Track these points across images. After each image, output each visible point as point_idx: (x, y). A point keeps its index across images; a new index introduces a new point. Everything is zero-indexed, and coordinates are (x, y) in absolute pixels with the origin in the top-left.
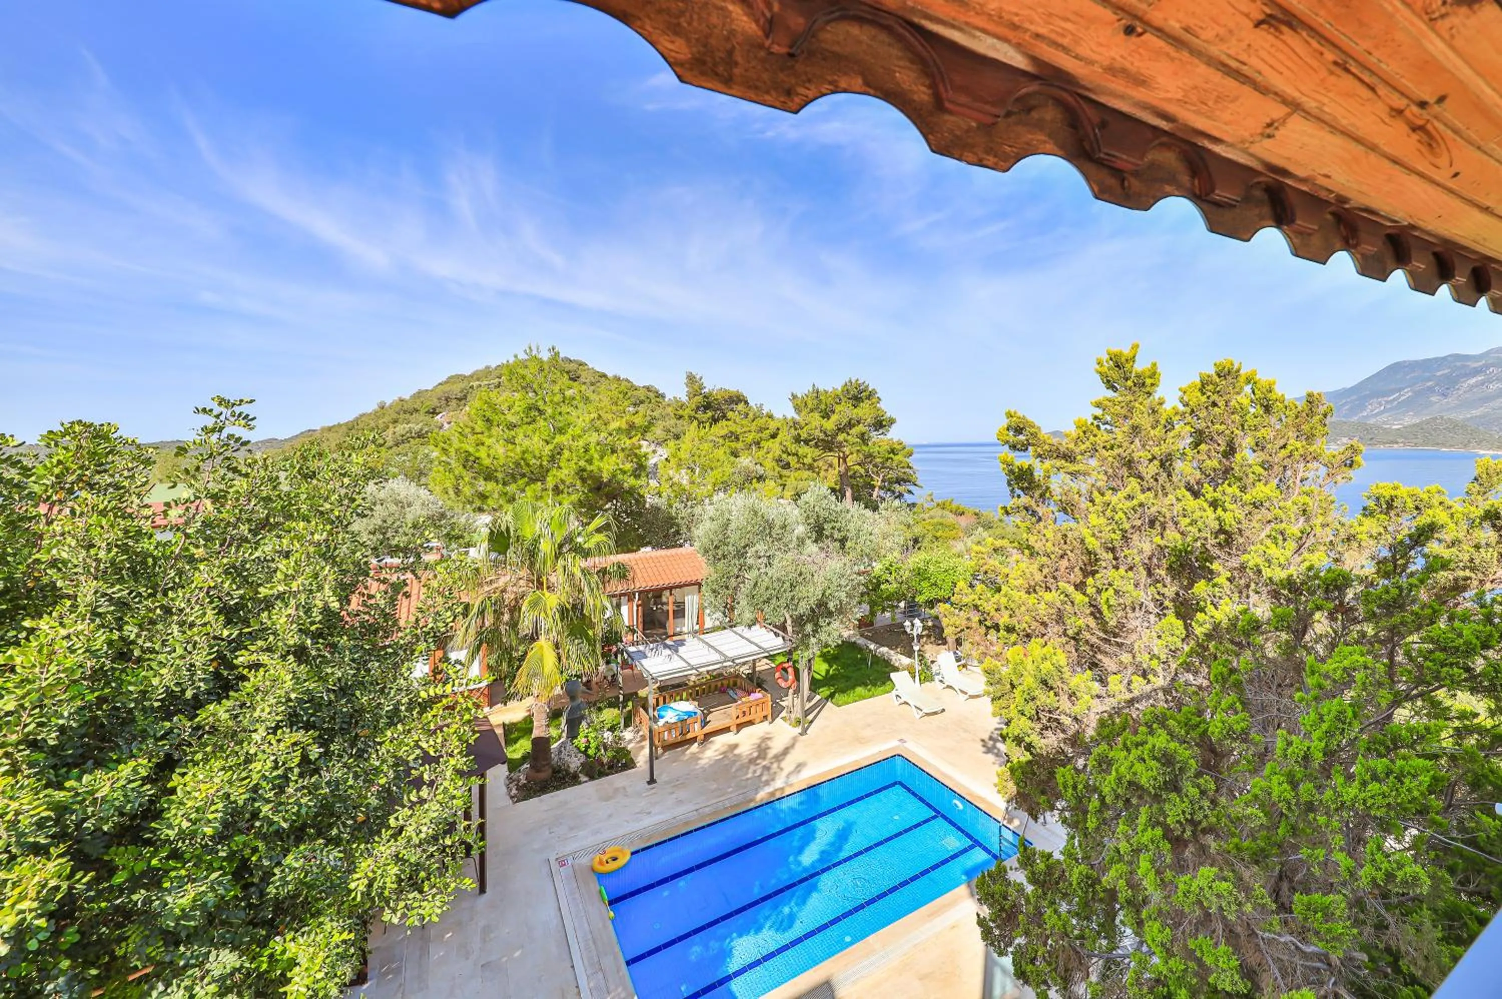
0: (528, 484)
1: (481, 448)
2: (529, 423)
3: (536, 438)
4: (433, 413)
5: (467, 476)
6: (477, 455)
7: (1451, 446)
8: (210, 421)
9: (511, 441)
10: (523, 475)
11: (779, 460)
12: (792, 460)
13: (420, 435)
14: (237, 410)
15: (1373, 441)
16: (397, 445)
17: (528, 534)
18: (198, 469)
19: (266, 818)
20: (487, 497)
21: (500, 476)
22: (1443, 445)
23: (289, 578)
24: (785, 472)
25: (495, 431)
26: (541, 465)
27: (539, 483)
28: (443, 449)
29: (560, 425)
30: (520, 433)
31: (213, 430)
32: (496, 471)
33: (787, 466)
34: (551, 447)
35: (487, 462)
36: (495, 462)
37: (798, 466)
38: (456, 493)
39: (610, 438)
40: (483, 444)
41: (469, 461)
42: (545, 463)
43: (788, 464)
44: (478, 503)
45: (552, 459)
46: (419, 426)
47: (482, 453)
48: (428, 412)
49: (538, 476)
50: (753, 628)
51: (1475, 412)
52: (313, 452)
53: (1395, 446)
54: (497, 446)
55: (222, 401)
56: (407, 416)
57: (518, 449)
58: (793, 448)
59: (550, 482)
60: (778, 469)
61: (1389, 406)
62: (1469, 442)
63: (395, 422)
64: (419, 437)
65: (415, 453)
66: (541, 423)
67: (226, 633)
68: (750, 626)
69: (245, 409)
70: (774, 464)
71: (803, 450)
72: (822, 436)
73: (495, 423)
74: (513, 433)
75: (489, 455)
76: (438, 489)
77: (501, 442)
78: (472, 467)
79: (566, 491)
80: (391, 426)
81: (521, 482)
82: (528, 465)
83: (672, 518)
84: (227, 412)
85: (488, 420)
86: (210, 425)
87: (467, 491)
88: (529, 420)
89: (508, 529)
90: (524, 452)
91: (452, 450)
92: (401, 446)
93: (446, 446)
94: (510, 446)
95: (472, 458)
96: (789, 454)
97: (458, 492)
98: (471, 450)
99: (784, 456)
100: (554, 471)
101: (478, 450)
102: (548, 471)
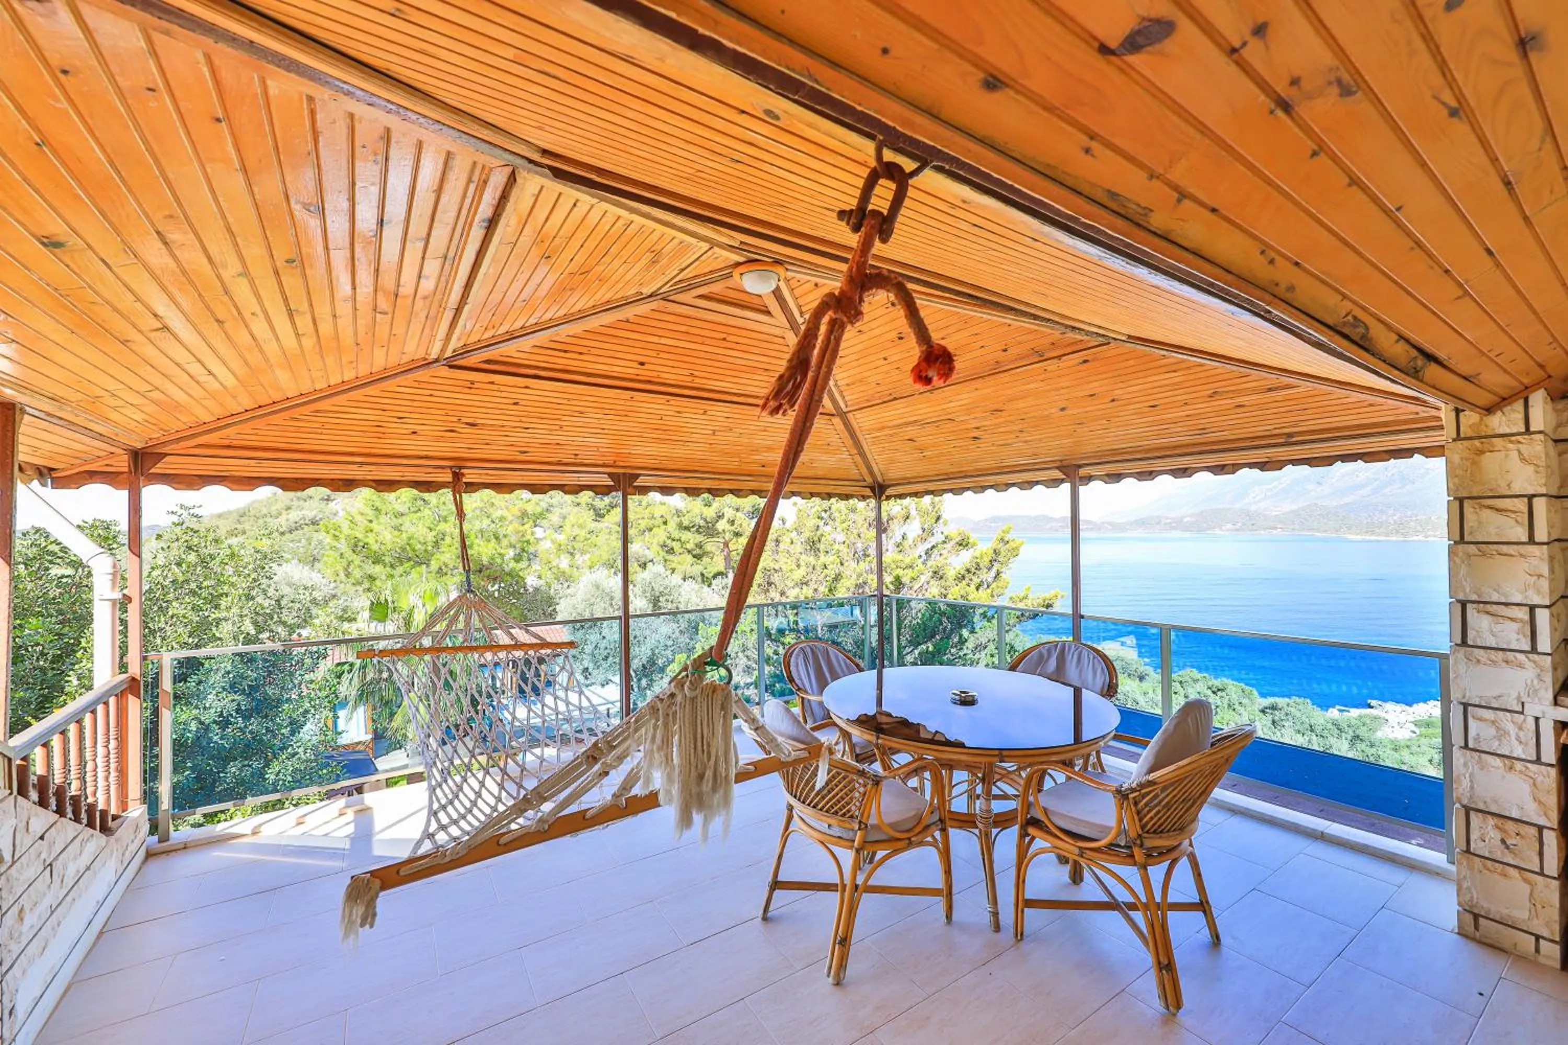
0: (413, 567)
1: (369, 534)
2: (416, 512)
3: (420, 526)
4: (327, 500)
5: (357, 560)
6: (366, 540)
7: (1325, 531)
8: (175, 519)
9: (397, 528)
10: (409, 559)
11: (664, 546)
12: (677, 546)
13: (314, 522)
14: (192, 511)
15: (1254, 527)
16: (290, 532)
17: (404, 605)
18: (169, 547)
19: (216, 742)
20: (375, 579)
21: (387, 559)
22: (1318, 530)
23: (228, 609)
24: (670, 557)
25: (383, 519)
26: (426, 551)
27: (424, 566)
28: (335, 536)
29: (445, 513)
30: (406, 521)
31: (178, 524)
32: (384, 555)
33: (671, 551)
34: (434, 533)
35: (375, 547)
36: (383, 547)
37: (681, 550)
38: (346, 576)
39: (493, 525)
40: (371, 531)
41: (357, 546)
42: (430, 548)
43: (672, 549)
44: (366, 585)
45: (436, 544)
46: (314, 513)
47: (371, 539)
48: (322, 499)
49: (421, 560)
50: (606, 687)
51: (1347, 500)
52: (210, 538)
53: (1275, 532)
54: (386, 533)
55: (182, 506)
56: (301, 502)
57: (404, 536)
58: (676, 535)
59: (434, 565)
60: (663, 553)
61: (1269, 494)
62: (1341, 527)
63: (288, 508)
64: (313, 524)
65: (309, 540)
66: (427, 512)
67: (191, 640)
68: (603, 685)
69: (196, 511)
70: (659, 549)
71: (686, 536)
72: (702, 523)
73: (384, 512)
74: (400, 521)
75: (377, 541)
76: (329, 572)
77: (389, 529)
78: (360, 552)
79: (449, 572)
80: (284, 512)
81: (407, 565)
82: (414, 550)
83: (551, 598)
84: (185, 514)
85: (377, 509)
86: (177, 522)
87: (357, 574)
88: (416, 509)
89: (386, 600)
90: (409, 539)
91: (342, 536)
92: (295, 533)
93: (337, 533)
94: (396, 533)
95: (361, 544)
96: (673, 540)
97: (348, 575)
98: (360, 536)
99: (669, 542)
100: (437, 556)
101: (367, 537)
102: (432, 555)
